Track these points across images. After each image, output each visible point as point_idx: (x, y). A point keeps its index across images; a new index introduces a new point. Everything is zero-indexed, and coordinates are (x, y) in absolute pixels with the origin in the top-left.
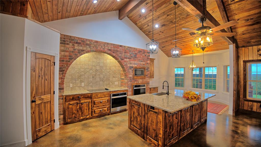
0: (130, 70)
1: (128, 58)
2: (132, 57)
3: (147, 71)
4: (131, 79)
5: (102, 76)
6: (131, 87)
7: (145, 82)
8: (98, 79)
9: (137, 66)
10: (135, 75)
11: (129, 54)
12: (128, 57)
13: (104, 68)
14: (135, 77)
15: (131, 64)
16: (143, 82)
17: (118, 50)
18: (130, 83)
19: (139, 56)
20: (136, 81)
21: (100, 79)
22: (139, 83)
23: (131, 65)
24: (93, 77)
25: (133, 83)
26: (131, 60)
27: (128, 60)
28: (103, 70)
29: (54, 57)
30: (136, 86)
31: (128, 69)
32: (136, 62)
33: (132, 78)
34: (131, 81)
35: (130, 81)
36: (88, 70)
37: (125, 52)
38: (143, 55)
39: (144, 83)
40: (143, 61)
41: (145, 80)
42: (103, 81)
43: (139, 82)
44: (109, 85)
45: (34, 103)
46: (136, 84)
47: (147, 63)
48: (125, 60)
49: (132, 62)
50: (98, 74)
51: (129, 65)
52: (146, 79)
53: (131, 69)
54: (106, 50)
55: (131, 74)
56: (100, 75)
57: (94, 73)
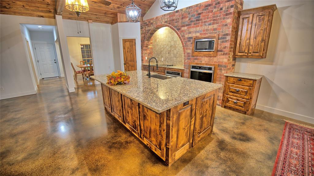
0: (189, 43)
1: (187, 25)
2: (192, 22)
3: (223, 42)
4: (189, 56)
5: (175, 52)
6: (188, 67)
7: (215, 62)
8: (172, 55)
9: (201, 34)
10: (196, 49)
11: (188, 19)
12: (187, 23)
13: (177, 43)
14: (196, 53)
15: (190, 33)
16: (209, 62)
17: (174, 18)
18: (188, 61)
19: (204, 16)
20: (196, 59)
21: (174, 54)
22: (203, 62)
23: (190, 36)
24: (169, 53)
25: (192, 61)
26: (190, 27)
27: (186, 28)
28: (177, 46)
29: (135, 39)
30: (193, 67)
31: (186, 42)
32: (198, 29)
33: (191, 55)
34: (190, 59)
35: (188, 59)
36: (165, 46)
37: (182, 18)
38: (214, 10)
39: (211, 65)
40: (213, 24)
41: (215, 59)
42: (176, 57)
43: (201, 62)
44: (181, 63)
45: (125, 65)
46: (196, 63)
47: (223, 25)
48: (183, 29)
49: (192, 30)
50: (172, 49)
51: (186, 36)
52: (218, 57)
53: (189, 41)
54: (163, 23)
55: (190, 49)
56: (173, 51)
57: (169, 49)
